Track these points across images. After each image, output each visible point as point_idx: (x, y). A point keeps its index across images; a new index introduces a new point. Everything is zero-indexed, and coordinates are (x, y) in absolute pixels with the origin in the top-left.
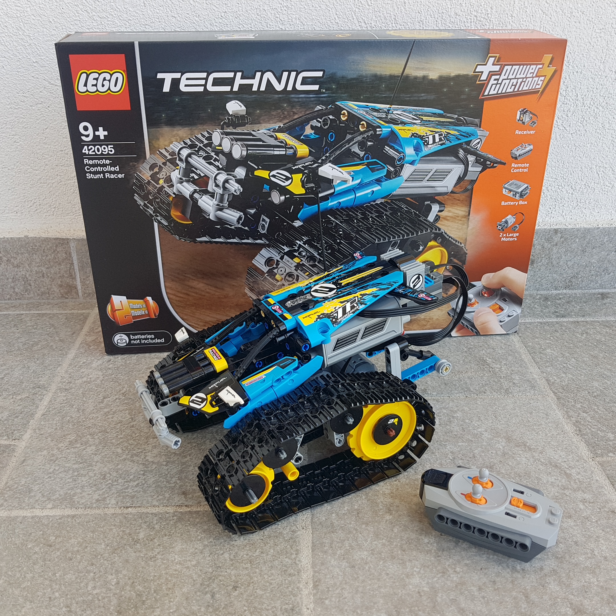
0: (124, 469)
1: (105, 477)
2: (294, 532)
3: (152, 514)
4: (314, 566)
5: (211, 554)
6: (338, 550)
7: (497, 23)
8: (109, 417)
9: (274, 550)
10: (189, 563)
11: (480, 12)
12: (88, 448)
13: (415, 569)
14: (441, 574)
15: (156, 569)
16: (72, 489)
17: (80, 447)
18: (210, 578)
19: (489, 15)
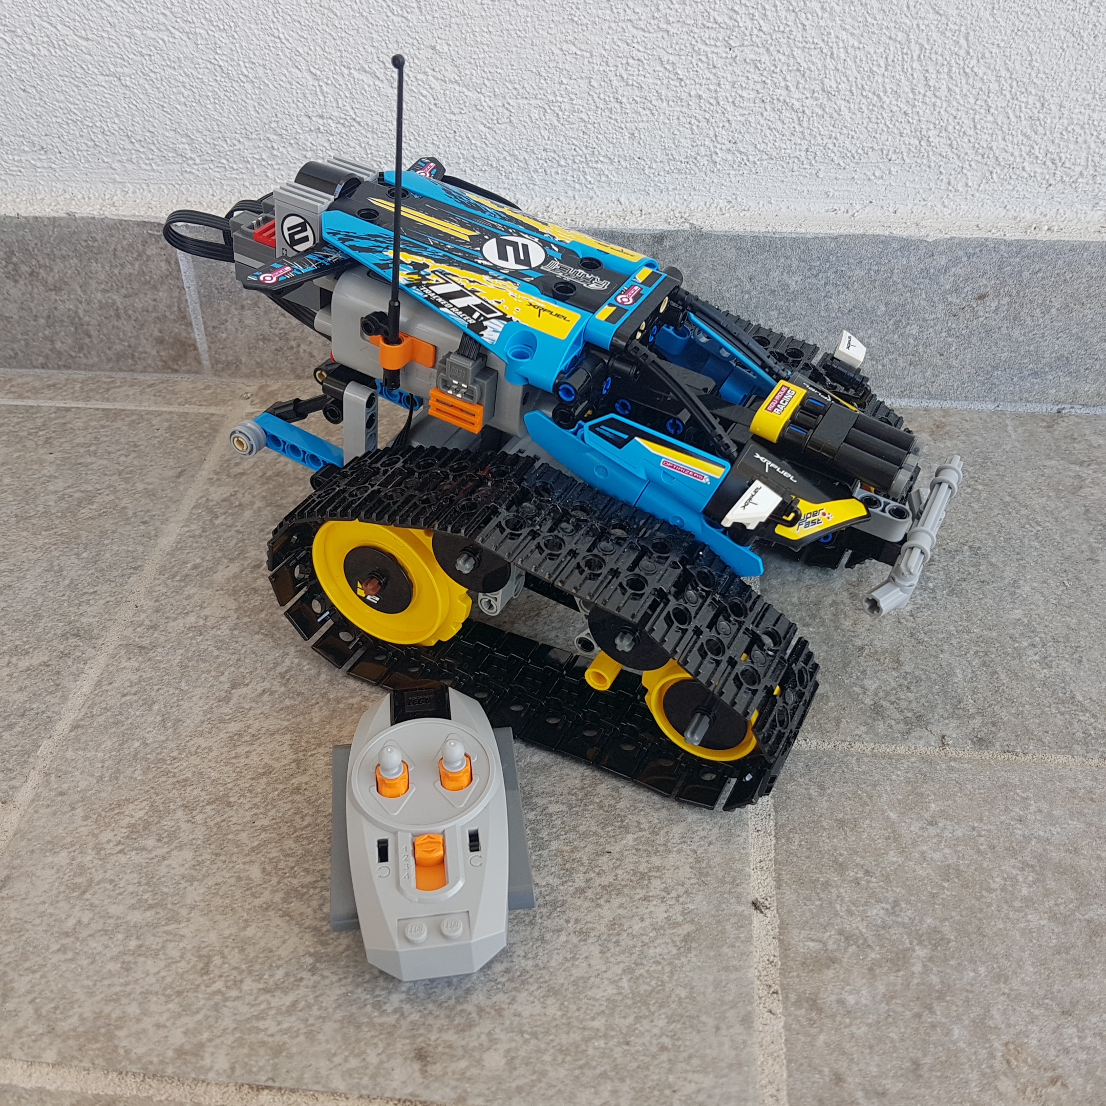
0: (262, 943)
1: (207, 964)
8: (239, 750)
12: (175, 853)
16: (115, 999)
17: (155, 848)
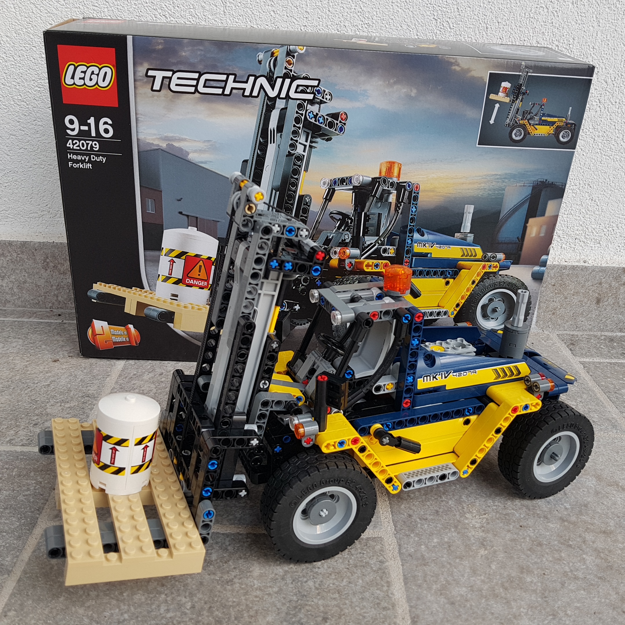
2: (381, 562)
3: (223, 534)
4: (409, 600)
5: (294, 581)
6: (433, 585)
7: (578, 54)
9: (362, 580)
10: (270, 589)
11: (562, 42)
13: (522, 609)
14: (551, 617)
15: (234, 594)
18: (296, 607)
19: (571, 46)
